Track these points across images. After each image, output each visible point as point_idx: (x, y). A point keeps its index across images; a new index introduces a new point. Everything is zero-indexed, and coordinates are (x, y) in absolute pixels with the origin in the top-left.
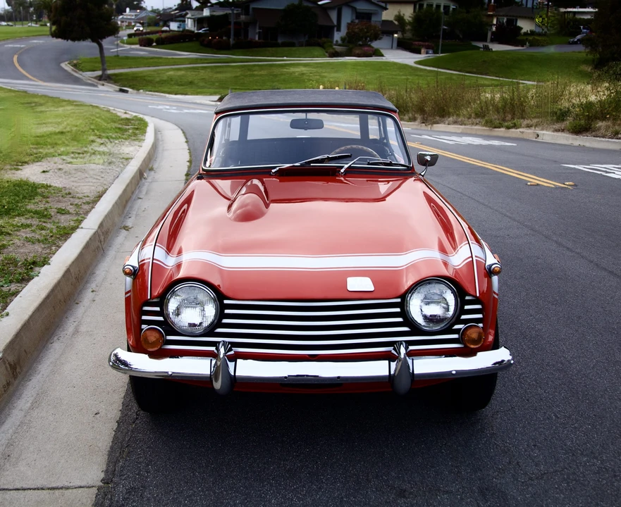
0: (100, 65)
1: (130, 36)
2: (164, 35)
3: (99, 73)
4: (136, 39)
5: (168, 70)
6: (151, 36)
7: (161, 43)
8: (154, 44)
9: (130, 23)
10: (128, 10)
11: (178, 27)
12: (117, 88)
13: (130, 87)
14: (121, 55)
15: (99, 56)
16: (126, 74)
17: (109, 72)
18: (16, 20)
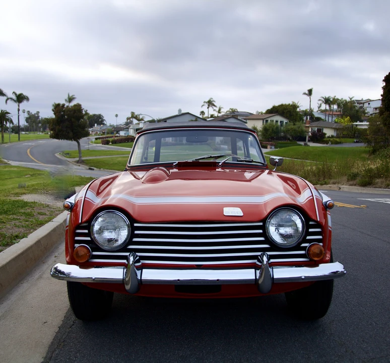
0: (78, 155)
1: (96, 139)
2: (116, 138)
3: (78, 159)
4: (100, 141)
5: (118, 158)
6: (109, 139)
7: (114, 142)
8: (111, 143)
9: (97, 133)
10: (96, 125)
11: (125, 134)
12: (88, 167)
13: (95, 167)
14: (90, 149)
15: (77, 149)
16: (93, 160)
17: (83, 159)
18: (31, 131)
